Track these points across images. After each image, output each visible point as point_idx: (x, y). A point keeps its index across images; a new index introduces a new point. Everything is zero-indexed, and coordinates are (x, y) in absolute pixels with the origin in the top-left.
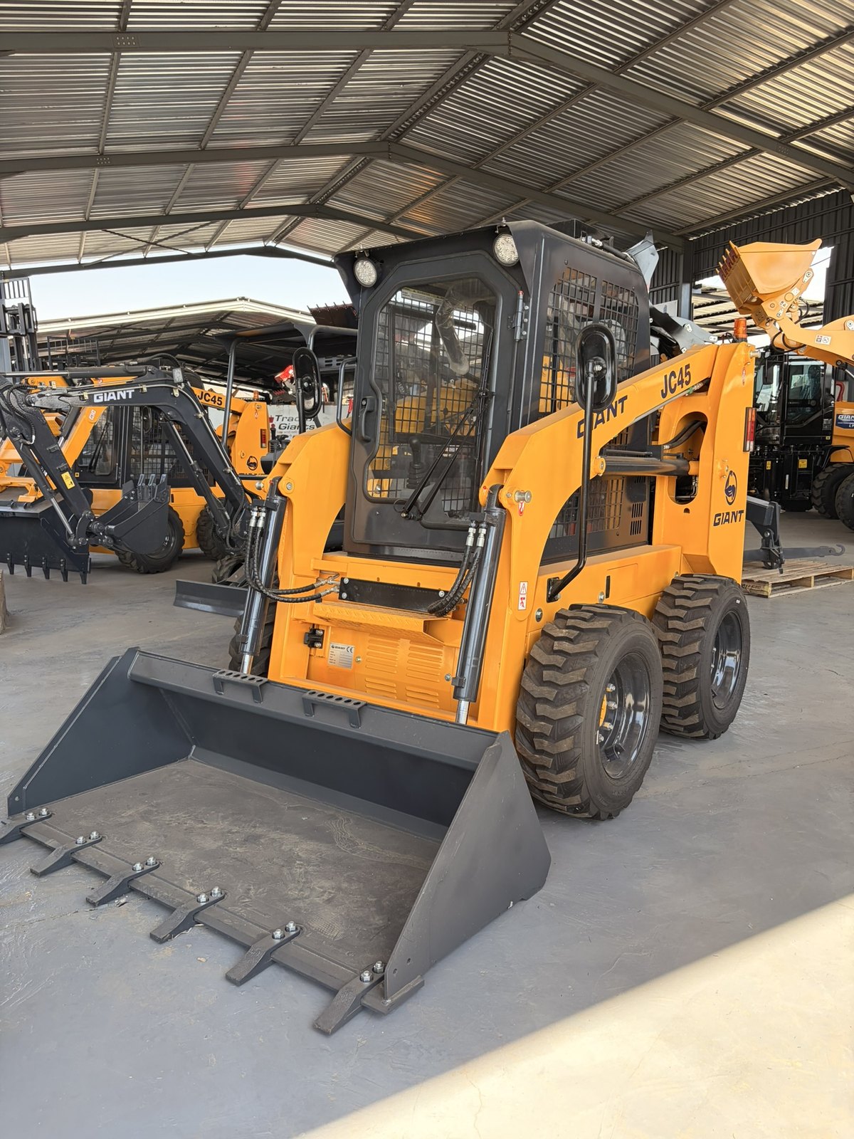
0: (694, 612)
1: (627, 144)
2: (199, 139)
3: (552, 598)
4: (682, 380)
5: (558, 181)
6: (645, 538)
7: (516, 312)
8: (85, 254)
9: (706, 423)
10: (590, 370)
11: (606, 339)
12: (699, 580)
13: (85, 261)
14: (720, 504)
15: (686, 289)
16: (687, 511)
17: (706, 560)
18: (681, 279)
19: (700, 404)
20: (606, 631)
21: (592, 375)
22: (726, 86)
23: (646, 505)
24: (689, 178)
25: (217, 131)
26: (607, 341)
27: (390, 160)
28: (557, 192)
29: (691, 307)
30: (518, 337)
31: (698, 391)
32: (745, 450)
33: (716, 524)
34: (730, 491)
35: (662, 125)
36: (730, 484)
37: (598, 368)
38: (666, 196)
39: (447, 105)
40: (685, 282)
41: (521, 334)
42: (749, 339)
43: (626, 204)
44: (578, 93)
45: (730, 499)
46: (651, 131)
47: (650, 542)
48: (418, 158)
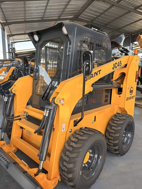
0: (119, 125)
1: (120, 17)
2: (42, 18)
3: (75, 125)
4: (119, 65)
5: (107, 24)
6: (109, 103)
7: (67, 47)
8: (26, 39)
9: (125, 75)
10: (85, 64)
11: (90, 55)
12: (121, 116)
13: (26, 40)
14: (128, 95)
15: (131, 44)
16: (120, 96)
17: (124, 109)
18: (130, 42)
19: (124, 70)
20: (86, 140)
21: (85, 66)
22: (140, 5)
23: (109, 94)
24: (132, 23)
25: (45, 16)
26: (90, 56)
27: (76, 21)
28: (107, 26)
29: (132, 47)
30: (68, 54)
31: (124, 67)
32: (135, 81)
33: (127, 100)
34: (131, 92)
35: (127, 13)
36: (131, 90)
37: (88, 63)
38: (128, 26)
39: (86, 10)
40: (131, 43)
41: (69, 54)
42: (138, 54)
43: (120, 28)
44: (111, 7)
45: (131, 94)
46: (125, 14)
47: (110, 104)
48: (81, 20)
